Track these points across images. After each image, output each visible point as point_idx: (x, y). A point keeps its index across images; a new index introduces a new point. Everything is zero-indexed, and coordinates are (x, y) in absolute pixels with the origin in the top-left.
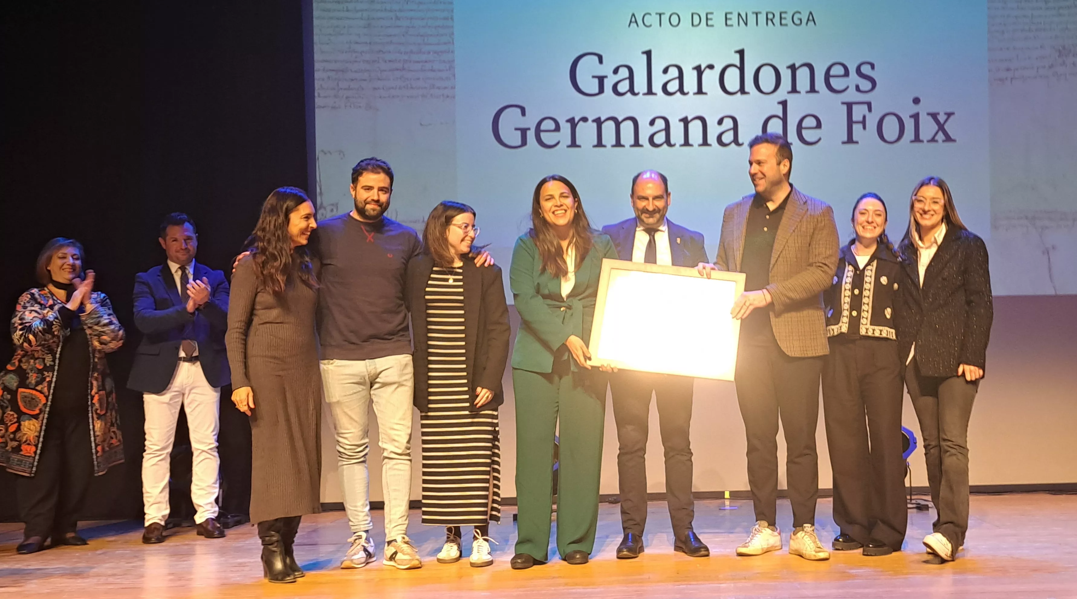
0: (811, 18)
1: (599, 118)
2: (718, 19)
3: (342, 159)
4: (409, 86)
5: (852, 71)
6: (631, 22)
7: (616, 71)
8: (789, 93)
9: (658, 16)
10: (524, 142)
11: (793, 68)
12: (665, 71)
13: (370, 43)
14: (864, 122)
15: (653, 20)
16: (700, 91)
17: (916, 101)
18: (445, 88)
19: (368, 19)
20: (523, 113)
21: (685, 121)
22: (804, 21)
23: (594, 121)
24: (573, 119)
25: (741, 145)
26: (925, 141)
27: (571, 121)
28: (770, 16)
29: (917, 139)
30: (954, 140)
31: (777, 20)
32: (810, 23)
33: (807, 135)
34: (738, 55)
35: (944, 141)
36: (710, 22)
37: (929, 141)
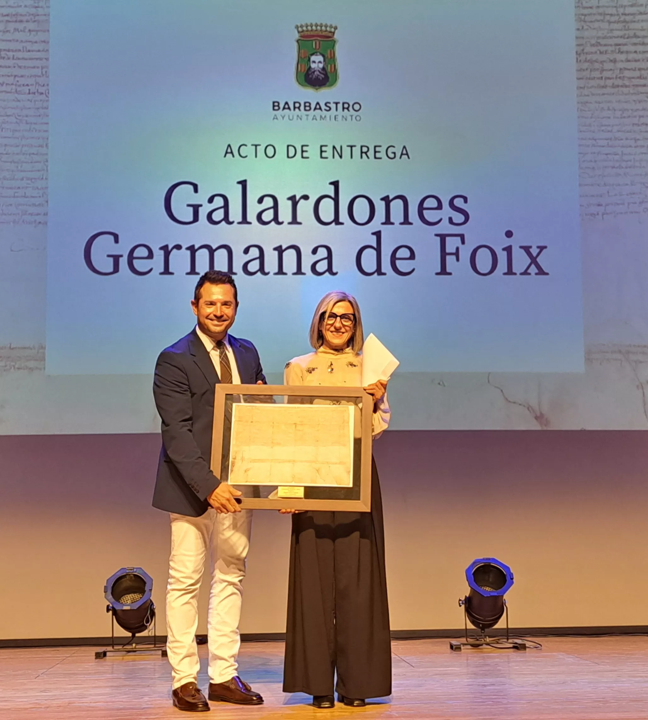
0: (405, 153)
1: (193, 246)
2: (313, 152)
5: (446, 205)
6: (227, 153)
7: (211, 200)
8: (383, 224)
9: (254, 147)
10: (116, 269)
11: (387, 200)
12: (260, 201)
14: (457, 254)
15: (248, 151)
16: (294, 221)
17: (509, 234)
18: (38, 214)
20: (117, 241)
21: (280, 250)
22: (398, 155)
23: (187, 249)
24: (167, 246)
25: (335, 274)
26: (518, 273)
27: (165, 248)
28: (365, 149)
29: (510, 272)
30: (547, 274)
31: (371, 153)
32: (403, 156)
33: (402, 266)
34: (332, 187)
35: (536, 274)
36: (305, 154)
37: (522, 274)
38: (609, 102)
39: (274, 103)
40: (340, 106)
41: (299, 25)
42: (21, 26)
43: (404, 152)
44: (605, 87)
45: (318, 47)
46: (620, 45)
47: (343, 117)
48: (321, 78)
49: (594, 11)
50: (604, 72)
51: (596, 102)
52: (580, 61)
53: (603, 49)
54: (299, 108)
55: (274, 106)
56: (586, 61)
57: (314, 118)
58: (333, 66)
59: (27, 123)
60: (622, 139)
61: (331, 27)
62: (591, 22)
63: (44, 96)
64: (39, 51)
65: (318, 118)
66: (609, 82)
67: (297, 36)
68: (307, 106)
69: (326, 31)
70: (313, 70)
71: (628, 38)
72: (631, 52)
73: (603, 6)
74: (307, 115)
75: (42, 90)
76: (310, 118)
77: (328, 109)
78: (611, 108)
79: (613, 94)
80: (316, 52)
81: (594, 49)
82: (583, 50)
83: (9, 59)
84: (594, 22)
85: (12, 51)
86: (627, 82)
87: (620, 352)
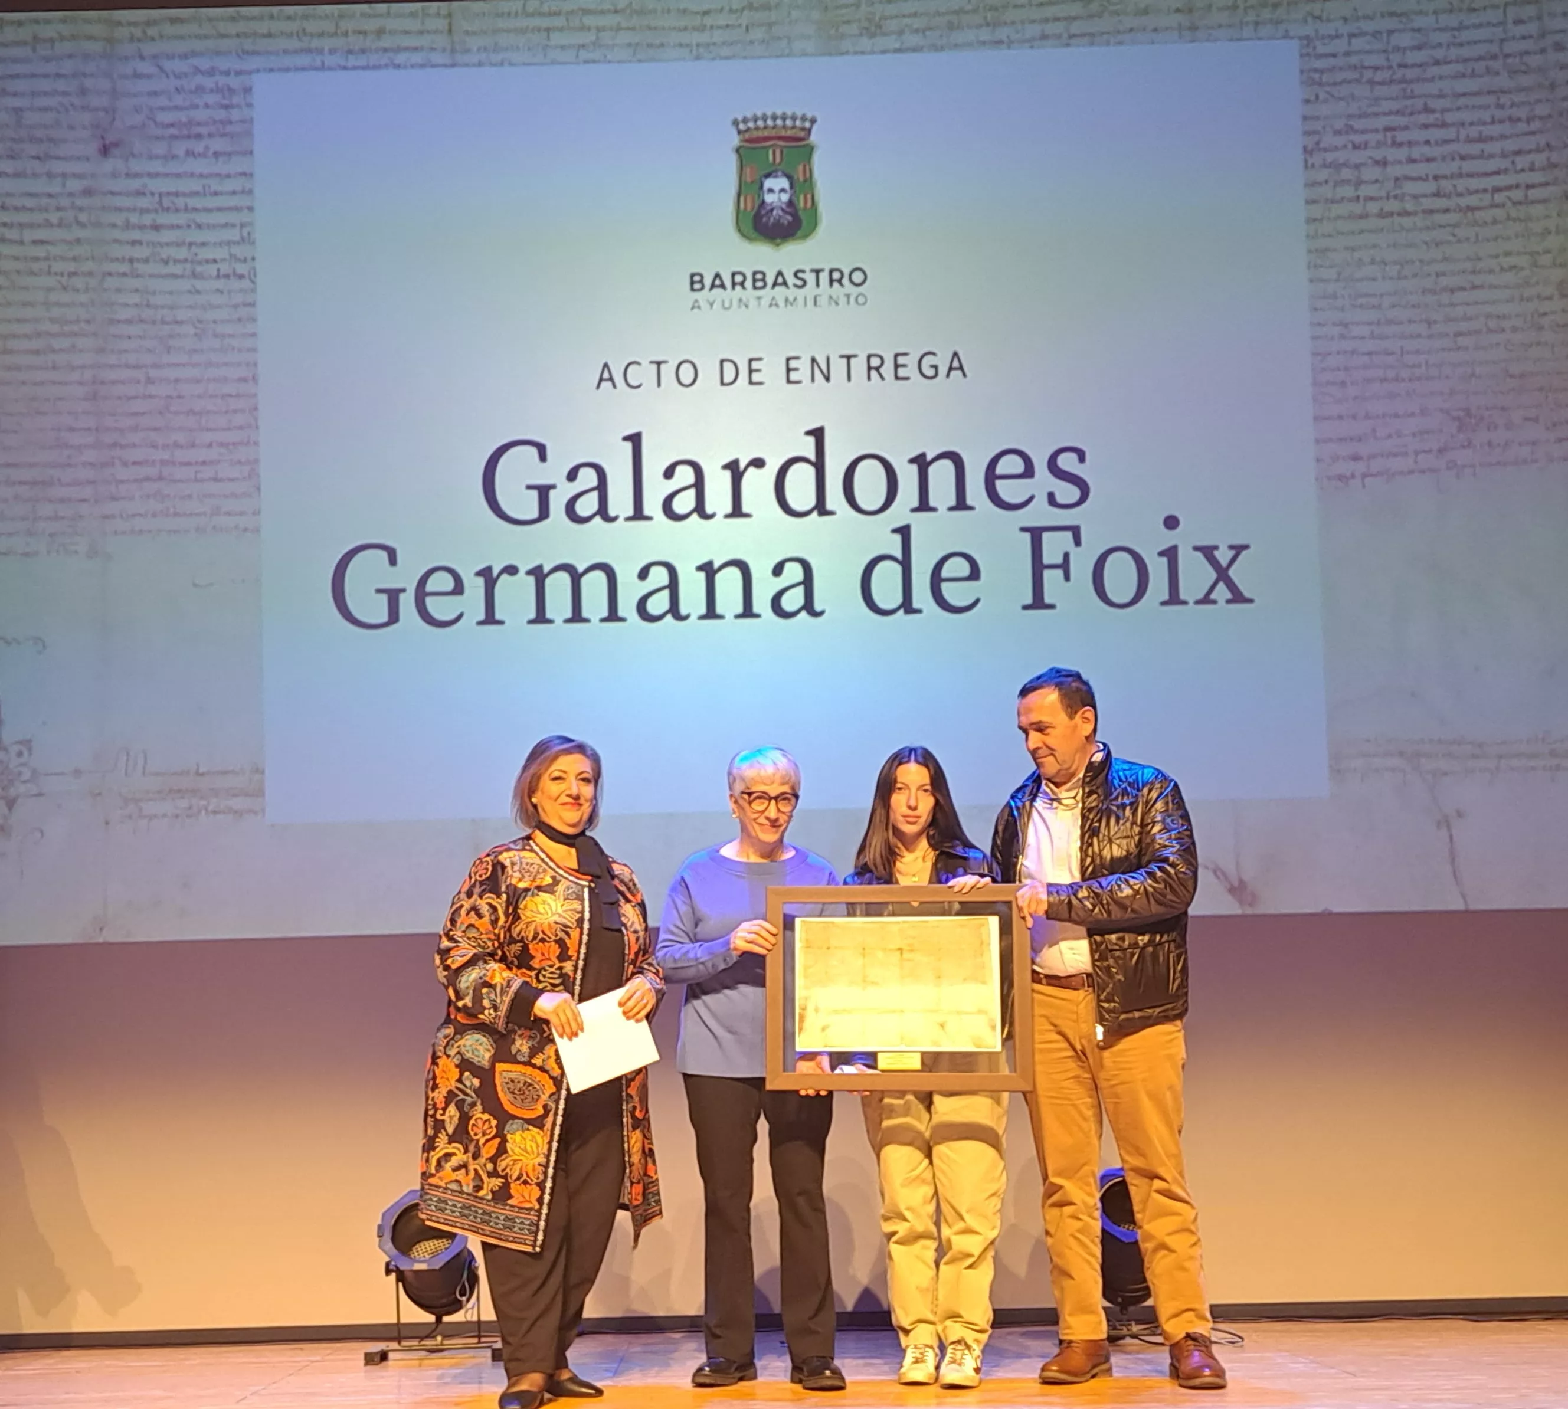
1: (540, 568)
2: (771, 371)
3: (40, 653)
4: (172, 510)
5: (1041, 467)
6: (601, 380)
7: (572, 476)
8: (914, 510)
9: (655, 366)
10: (394, 617)
11: (921, 462)
12: (669, 473)
13: (97, 429)
14: (1065, 566)
15: (643, 374)
16: (737, 512)
17: (1171, 523)
18: (242, 514)
19: (94, 382)
20: (393, 561)
21: (709, 570)
22: (943, 370)
23: (529, 573)
24: (489, 569)
25: (820, 614)
26: (1191, 602)
27: (485, 573)
28: (875, 362)
29: (1174, 598)
30: (1250, 601)
31: (888, 369)
32: (953, 373)
33: (952, 592)
34: (811, 440)
35: (1228, 602)
36: (756, 377)
37: (1198, 602)
38: (1374, 246)
39: (692, 276)
40: (824, 277)
41: (740, 118)
42: (199, 147)
43: (956, 364)
44: (1364, 216)
45: (778, 160)
46: (1393, 129)
47: (831, 297)
48: (786, 222)
49: (1340, 61)
50: (1363, 187)
51: (1347, 248)
52: (1313, 165)
53: (1358, 139)
54: (742, 284)
55: (692, 283)
56: (1325, 166)
57: (773, 304)
58: (809, 196)
59: (216, 336)
60: (1401, 323)
61: (804, 118)
62: (1335, 84)
63: (248, 281)
64: (234, 193)
65: (782, 304)
66: (1373, 207)
67: (736, 140)
68: (759, 279)
69: (794, 127)
70: (769, 208)
71: (1412, 114)
72: (1417, 143)
73: (1359, 52)
74: (759, 298)
75: (241, 269)
76: (765, 302)
77: (800, 283)
78: (1378, 259)
79: (1382, 229)
80: (776, 171)
81: (1340, 141)
82: (1318, 143)
83: (177, 210)
84: (1340, 83)
85: (184, 195)
86: (1409, 206)
87: (1401, 754)
